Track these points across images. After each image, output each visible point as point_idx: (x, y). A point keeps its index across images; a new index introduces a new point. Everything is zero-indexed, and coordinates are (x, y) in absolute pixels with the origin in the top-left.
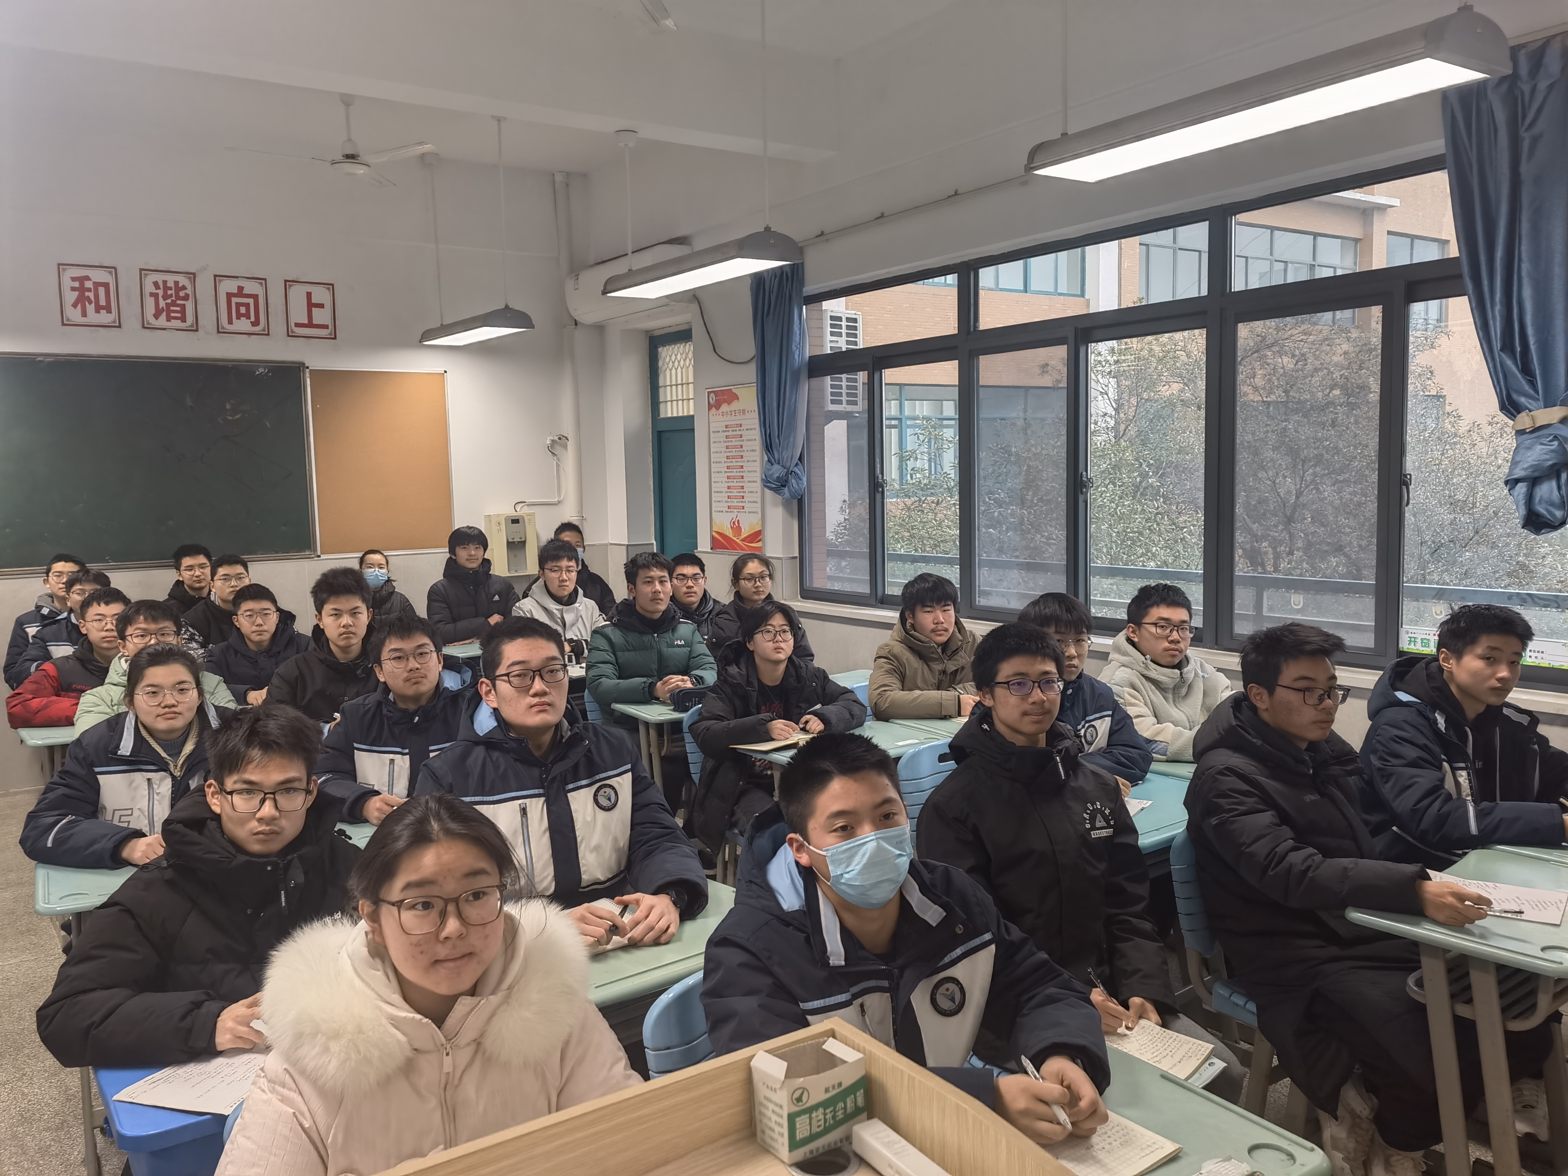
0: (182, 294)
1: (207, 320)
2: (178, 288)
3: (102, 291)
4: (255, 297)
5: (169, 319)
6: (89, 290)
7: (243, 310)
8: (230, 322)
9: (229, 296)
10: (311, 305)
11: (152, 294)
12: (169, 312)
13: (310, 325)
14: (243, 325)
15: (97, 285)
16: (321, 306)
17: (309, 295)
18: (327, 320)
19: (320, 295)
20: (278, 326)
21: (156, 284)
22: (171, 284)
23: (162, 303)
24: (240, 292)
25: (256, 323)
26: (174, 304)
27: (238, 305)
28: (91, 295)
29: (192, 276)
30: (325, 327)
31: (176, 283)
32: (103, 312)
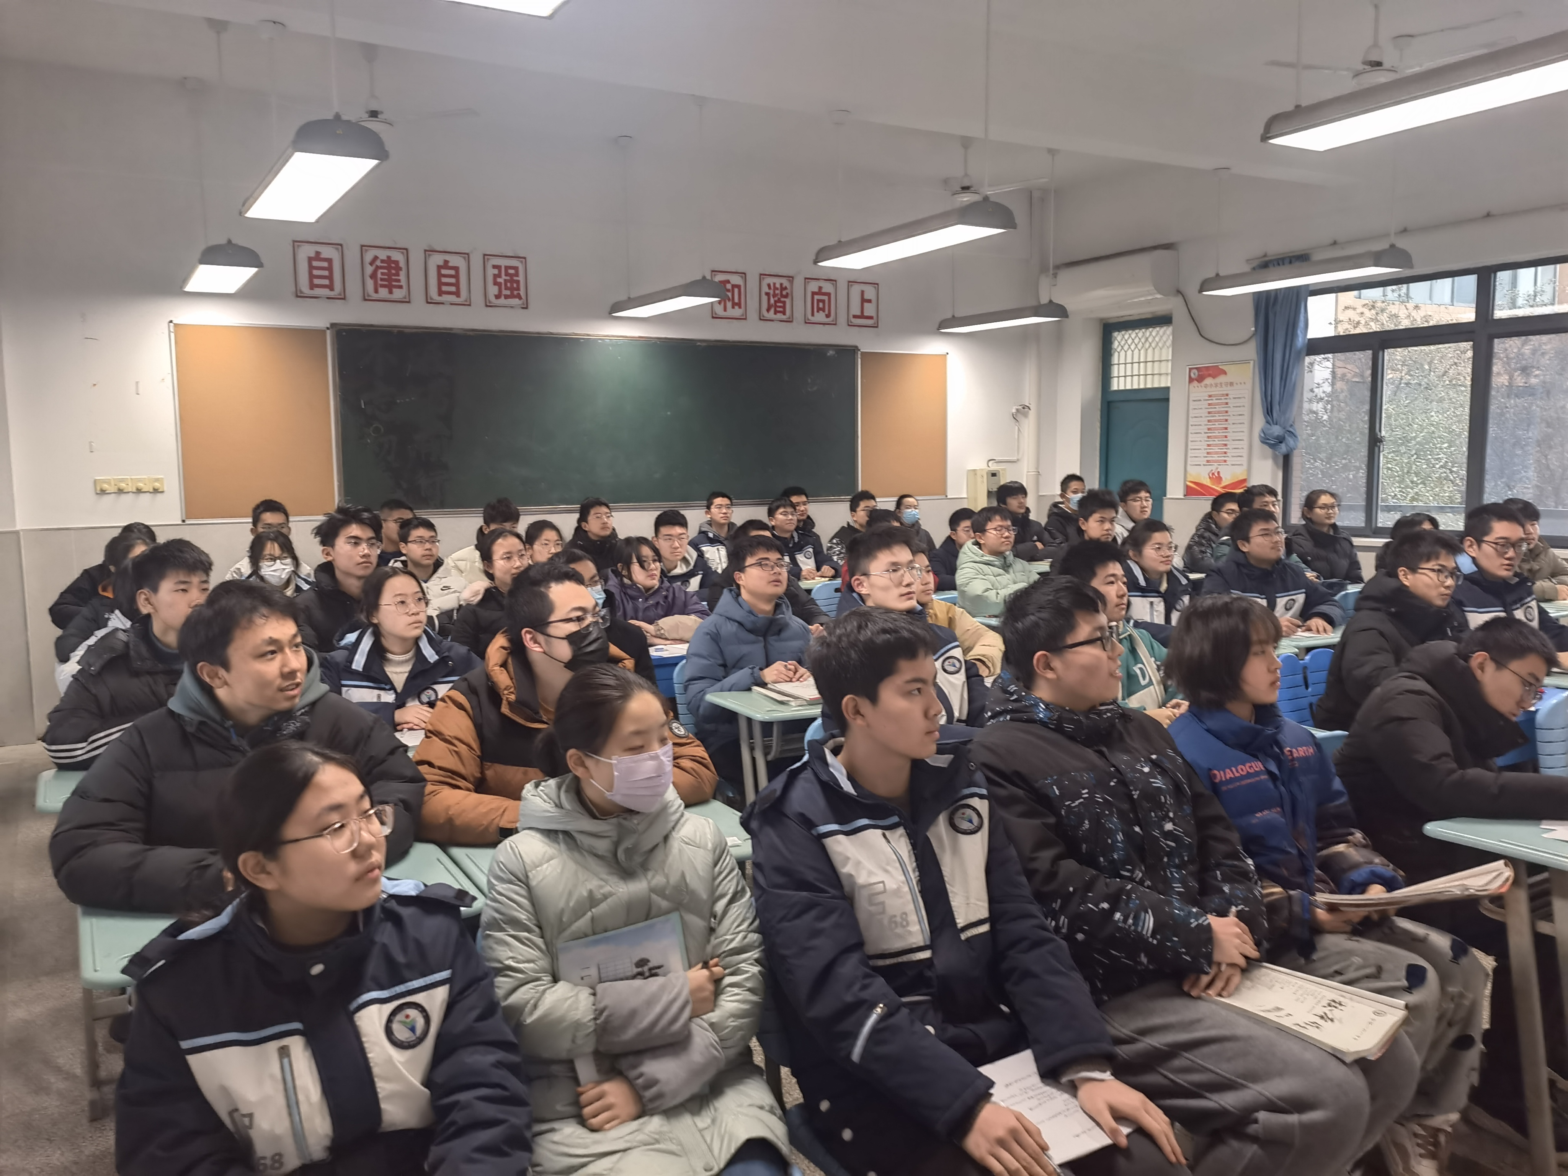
0: (784, 293)
1: (799, 314)
2: (783, 288)
3: (736, 290)
4: (829, 294)
5: (775, 313)
6: (728, 290)
7: (821, 305)
8: (813, 315)
9: (814, 293)
10: (864, 301)
12: (776, 307)
13: (862, 316)
14: (820, 317)
15: (734, 286)
16: (869, 301)
17: (863, 292)
18: (873, 314)
19: (870, 293)
20: (842, 319)
21: (769, 286)
22: (778, 286)
23: (772, 301)
24: (820, 292)
25: (828, 316)
26: (779, 301)
27: (819, 301)
28: (730, 294)
29: (791, 278)
30: (871, 318)
31: (781, 284)
32: (736, 307)
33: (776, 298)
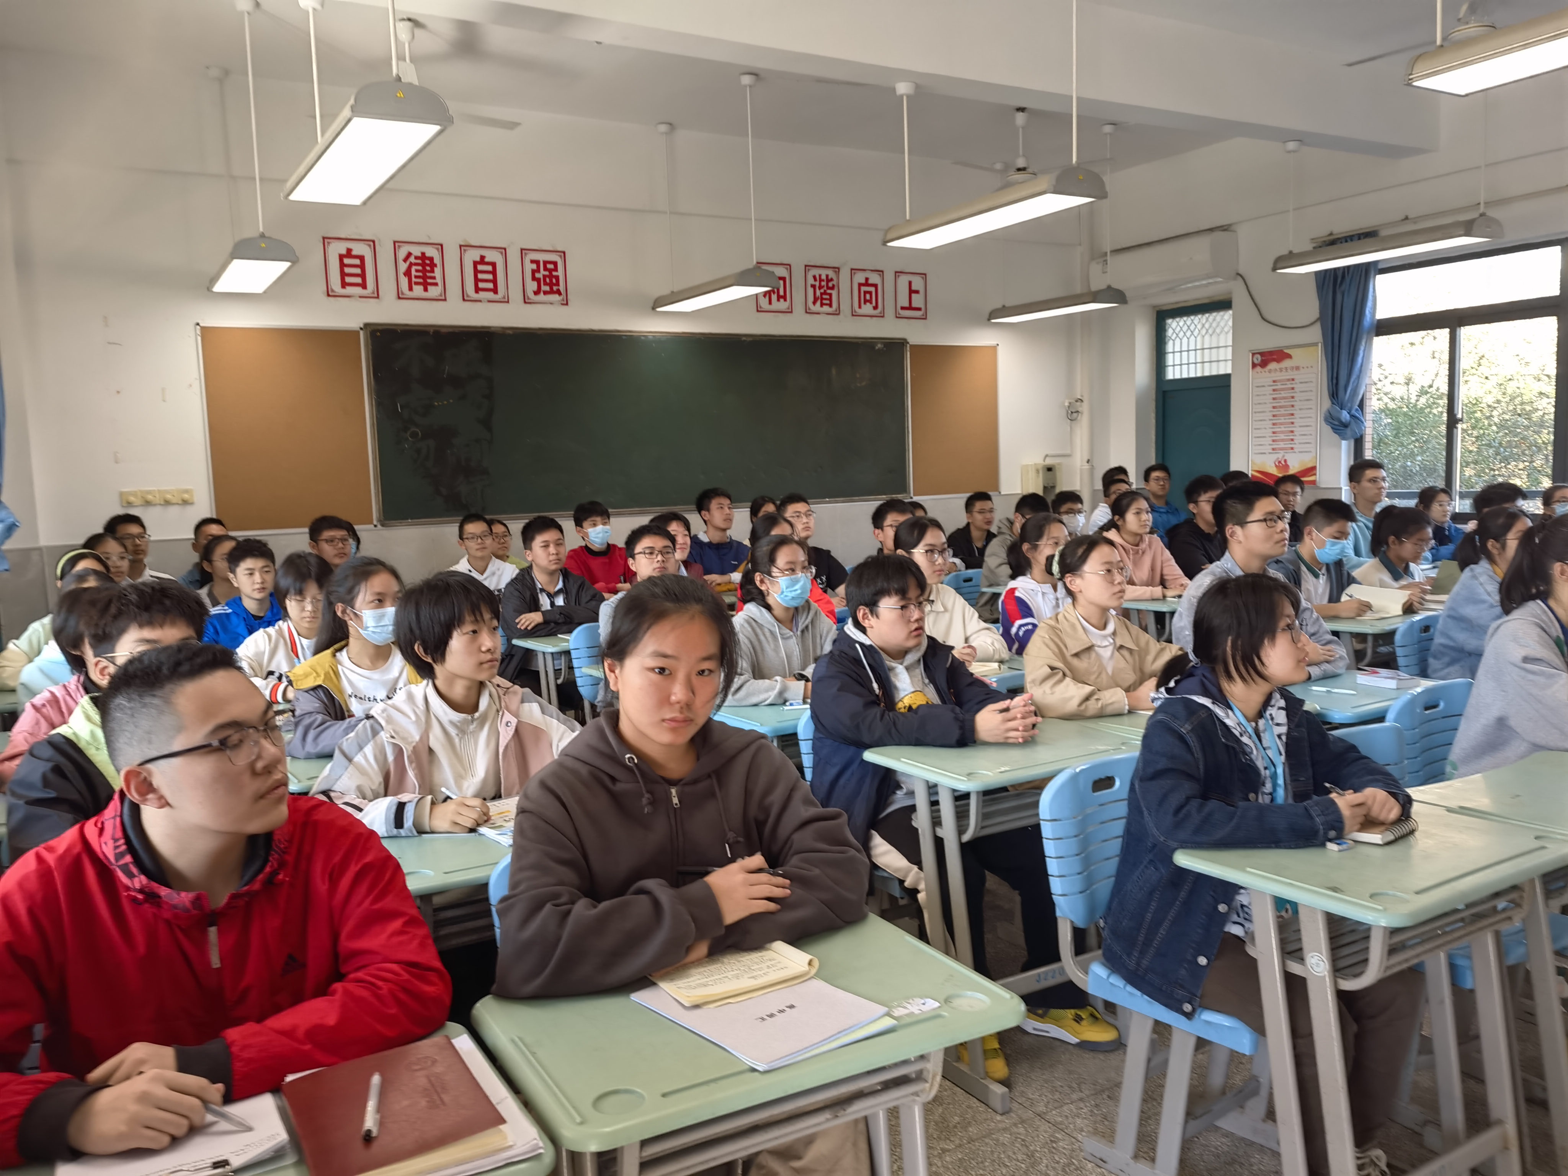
0: (830, 285)
1: (845, 307)
2: (829, 280)
3: (781, 284)
4: (876, 286)
5: (822, 305)
7: (868, 297)
8: (860, 307)
9: (860, 285)
10: (912, 292)
11: (812, 286)
12: (822, 299)
13: (910, 308)
14: (867, 309)
15: (779, 279)
16: (917, 292)
17: (910, 283)
18: (922, 306)
19: (918, 284)
20: (890, 312)
21: (815, 277)
22: (824, 277)
24: (867, 283)
25: (876, 308)
26: (825, 293)
27: (865, 293)
29: (837, 270)
30: (919, 309)
31: (827, 276)
32: (782, 300)
33: (822, 291)
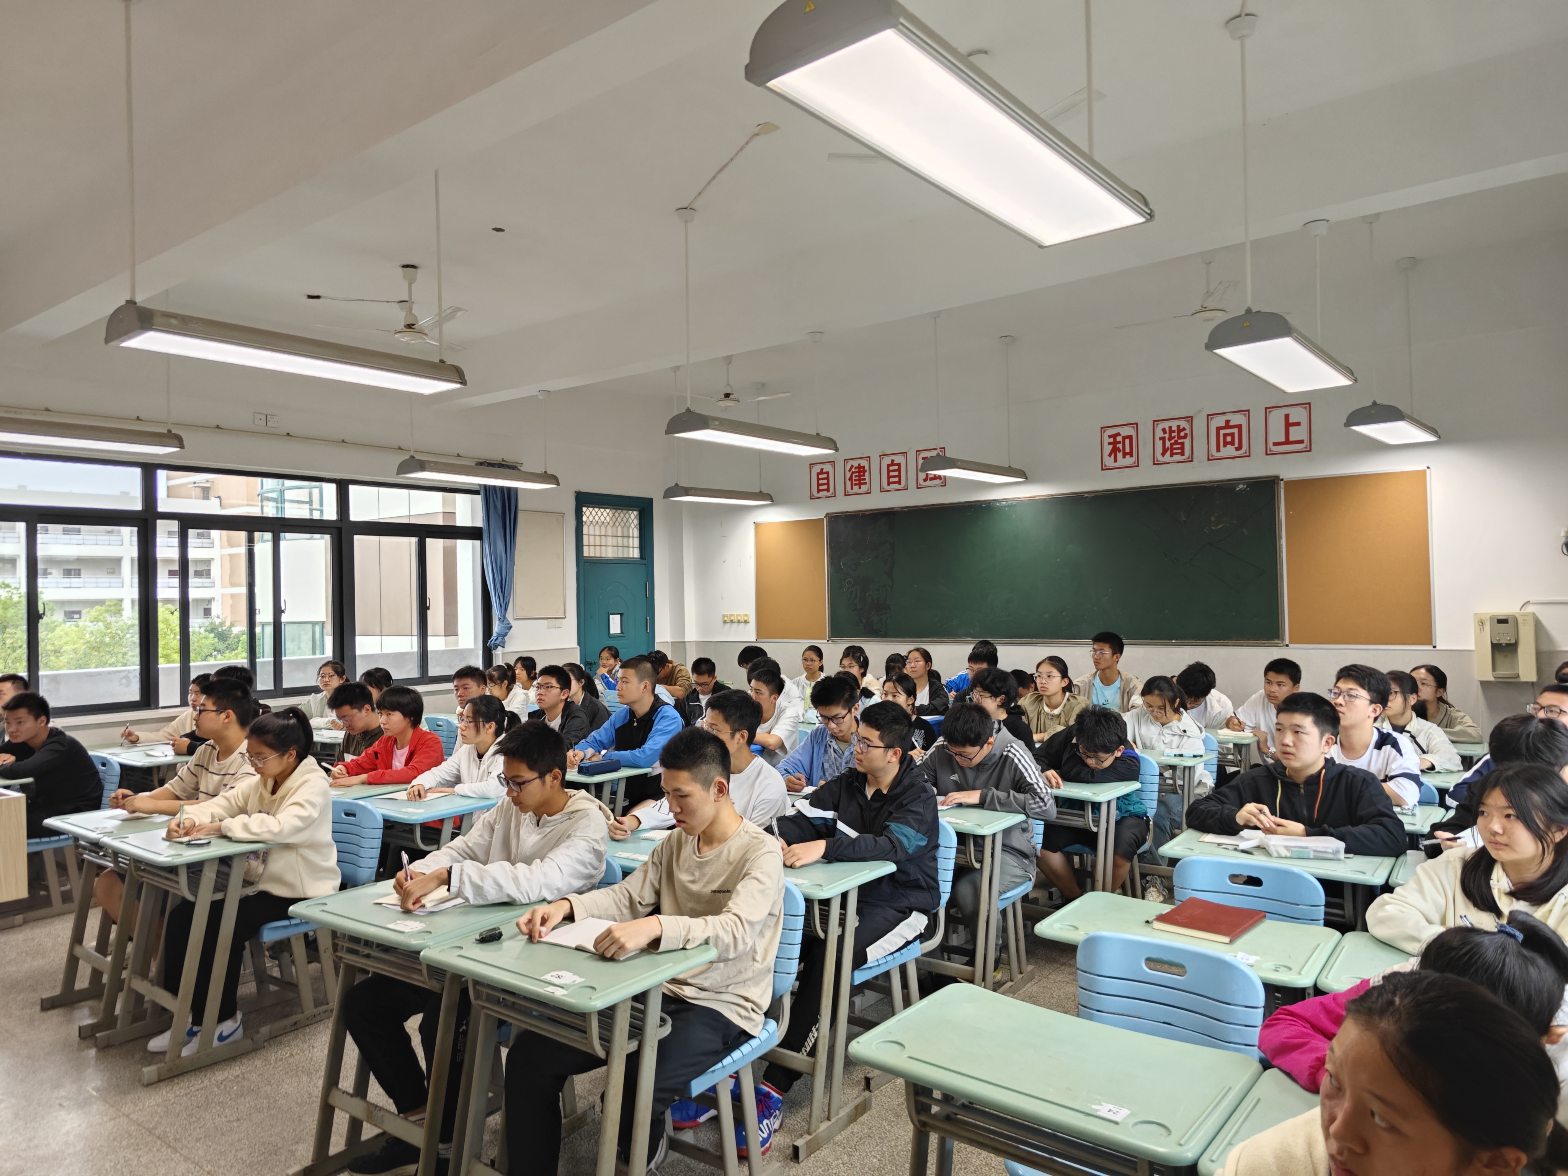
0: (1182, 434)
1: (1201, 453)
2: (1180, 430)
3: (1127, 441)
4: (1239, 427)
5: (1172, 455)
6: (1119, 442)
7: (1229, 439)
8: (1218, 450)
10: (1288, 425)
11: (1161, 438)
12: (1172, 449)
13: (1288, 442)
14: (1230, 451)
15: (1124, 438)
16: (1298, 424)
18: (1304, 436)
19: (1298, 415)
20: (1258, 448)
21: (1164, 430)
22: (1174, 428)
23: (1168, 444)
24: (1227, 425)
25: (1239, 449)
26: (1176, 443)
27: (1225, 435)
28: (1120, 446)
29: (1190, 419)
30: (1301, 442)
31: (1178, 426)
32: (1128, 456)
33: (1173, 441)
